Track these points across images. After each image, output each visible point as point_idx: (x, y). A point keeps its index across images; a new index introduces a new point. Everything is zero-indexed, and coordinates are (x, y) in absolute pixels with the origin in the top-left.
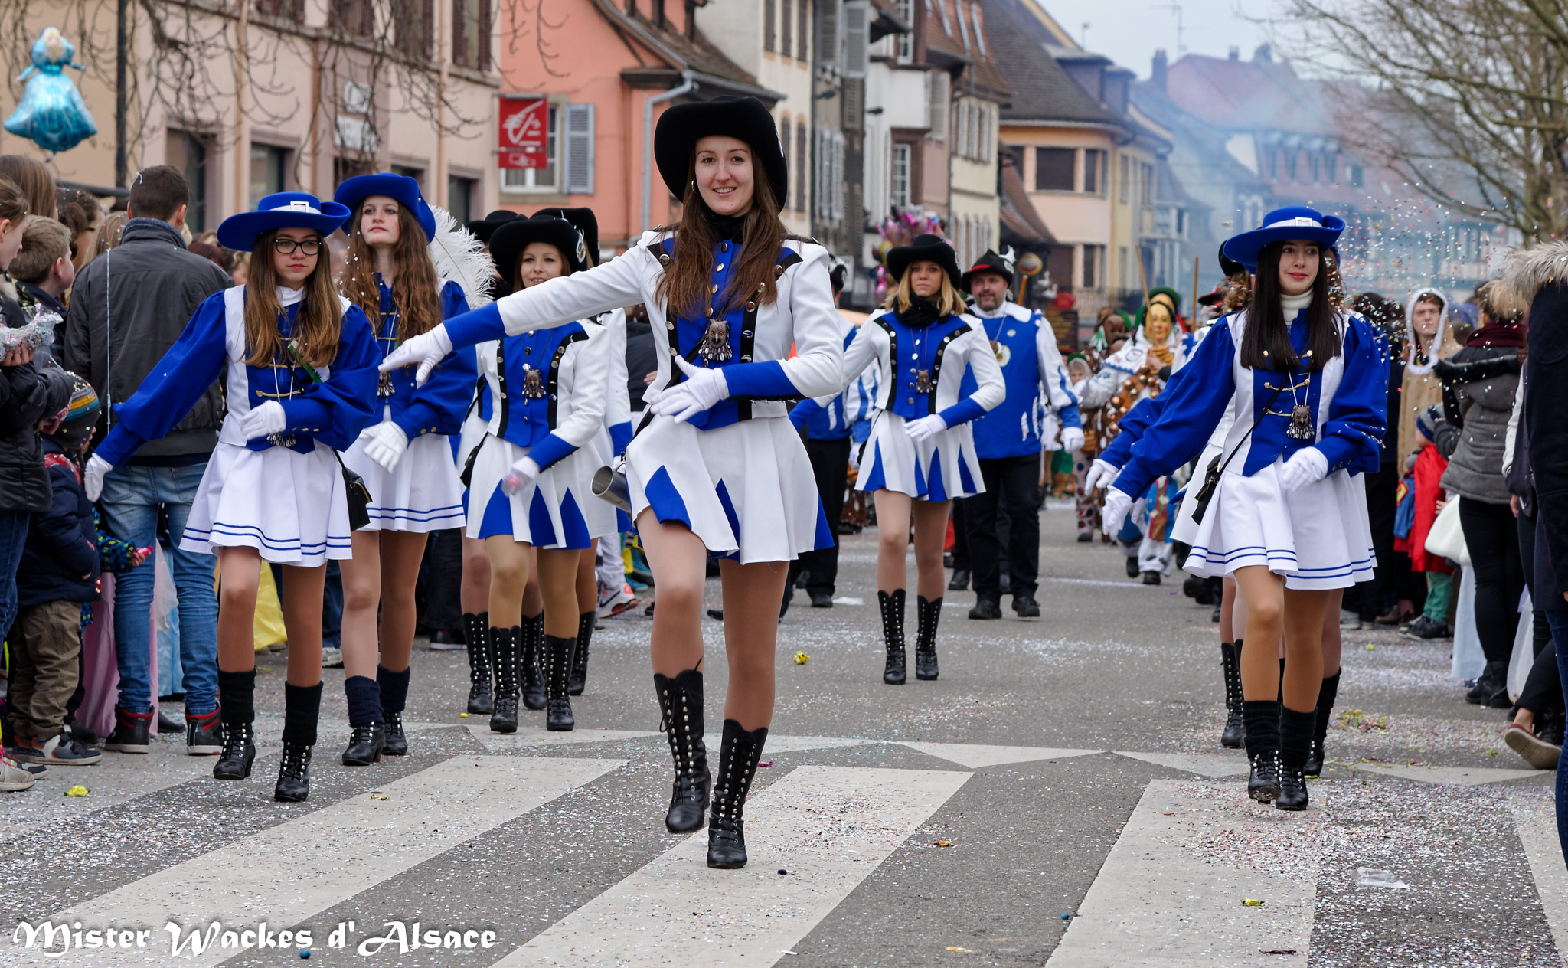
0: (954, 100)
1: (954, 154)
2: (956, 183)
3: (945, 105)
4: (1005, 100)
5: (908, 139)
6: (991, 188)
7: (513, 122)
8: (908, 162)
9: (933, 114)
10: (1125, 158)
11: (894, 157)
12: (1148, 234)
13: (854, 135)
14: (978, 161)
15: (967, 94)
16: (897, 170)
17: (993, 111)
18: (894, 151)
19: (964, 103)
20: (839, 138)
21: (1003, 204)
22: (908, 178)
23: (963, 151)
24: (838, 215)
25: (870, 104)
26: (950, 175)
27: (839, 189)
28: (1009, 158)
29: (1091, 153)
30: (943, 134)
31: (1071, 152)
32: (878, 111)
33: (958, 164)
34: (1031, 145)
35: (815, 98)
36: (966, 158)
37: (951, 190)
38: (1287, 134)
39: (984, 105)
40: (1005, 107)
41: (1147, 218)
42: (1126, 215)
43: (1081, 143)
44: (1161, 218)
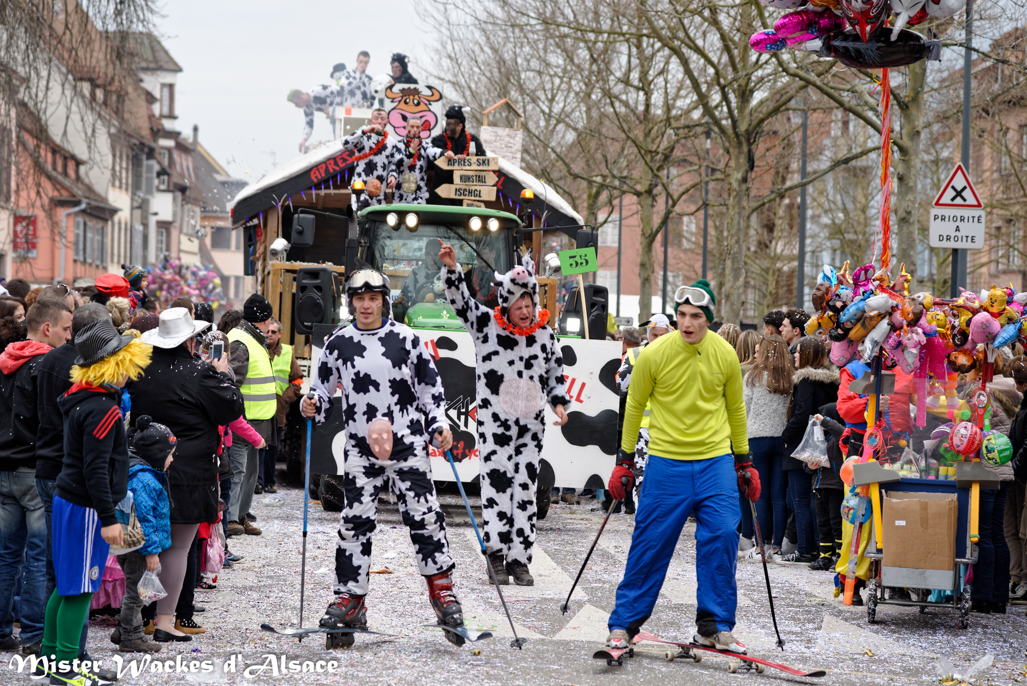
0: (182, 205)
1: (181, 232)
2: (183, 247)
3: (179, 209)
4: (203, 206)
5: (164, 226)
6: (196, 250)
7: (20, 227)
8: (164, 239)
9: (175, 214)
11: (157, 235)
13: (145, 225)
15: (188, 203)
17: (198, 210)
18: (158, 232)
19: (187, 207)
20: (141, 228)
21: (202, 257)
22: (164, 246)
23: (185, 230)
25: (152, 210)
26: (179, 243)
27: (140, 253)
30: (177, 224)
31: (228, 230)
32: (156, 214)
33: (183, 238)
34: (210, 225)
35: (132, 209)
36: (186, 235)
37: (180, 251)
39: (194, 208)
40: (204, 210)
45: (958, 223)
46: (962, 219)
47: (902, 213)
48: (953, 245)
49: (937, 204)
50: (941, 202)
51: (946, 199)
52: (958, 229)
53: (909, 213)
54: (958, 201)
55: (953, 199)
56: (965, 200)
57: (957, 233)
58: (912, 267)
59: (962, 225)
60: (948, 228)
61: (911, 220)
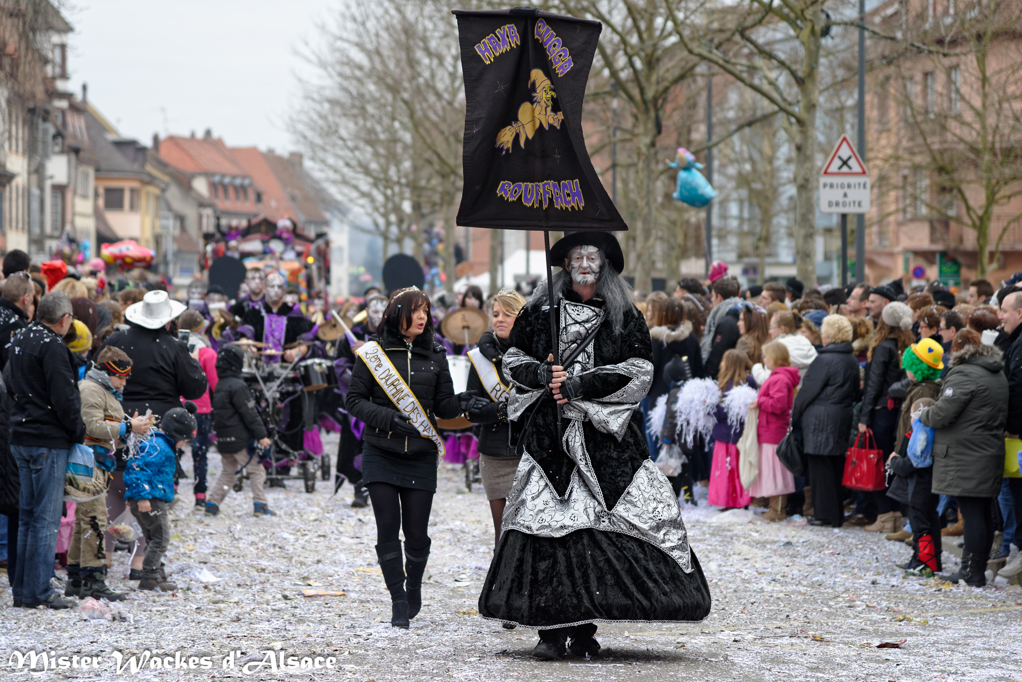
0: (77, 168)
1: (76, 194)
2: (77, 209)
3: (73, 172)
4: (97, 166)
5: (59, 189)
6: (91, 211)
8: (59, 202)
10: (148, 194)
11: (53, 199)
12: (158, 230)
13: (42, 189)
14: (86, 197)
15: (82, 164)
16: (54, 205)
17: (92, 171)
18: (53, 196)
19: (80, 168)
20: (37, 192)
21: (96, 219)
22: (59, 210)
23: (79, 192)
24: (37, 231)
25: (48, 174)
26: (74, 205)
29: (133, 191)
30: (71, 187)
31: (121, 191)
32: (51, 177)
33: (77, 199)
34: (103, 186)
35: (29, 173)
36: (80, 196)
37: (75, 214)
38: (223, 176)
39: (88, 169)
40: (97, 170)
41: (158, 223)
42: (148, 221)
43: (127, 185)
44: (164, 222)
45: (846, 190)
46: (849, 186)
47: (801, 181)
48: (842, 210)
49: (826, 173)
50: (829, 171)
51: (834, 168)
52: (845, 195)
53: (807, 180)
54: (845, 169)
55: (840, 168)
56: (850, 168)
57: (846, 199)
58: (811, 230)
59: (849, 192)
60: (836, 195)
61: (810, 186)
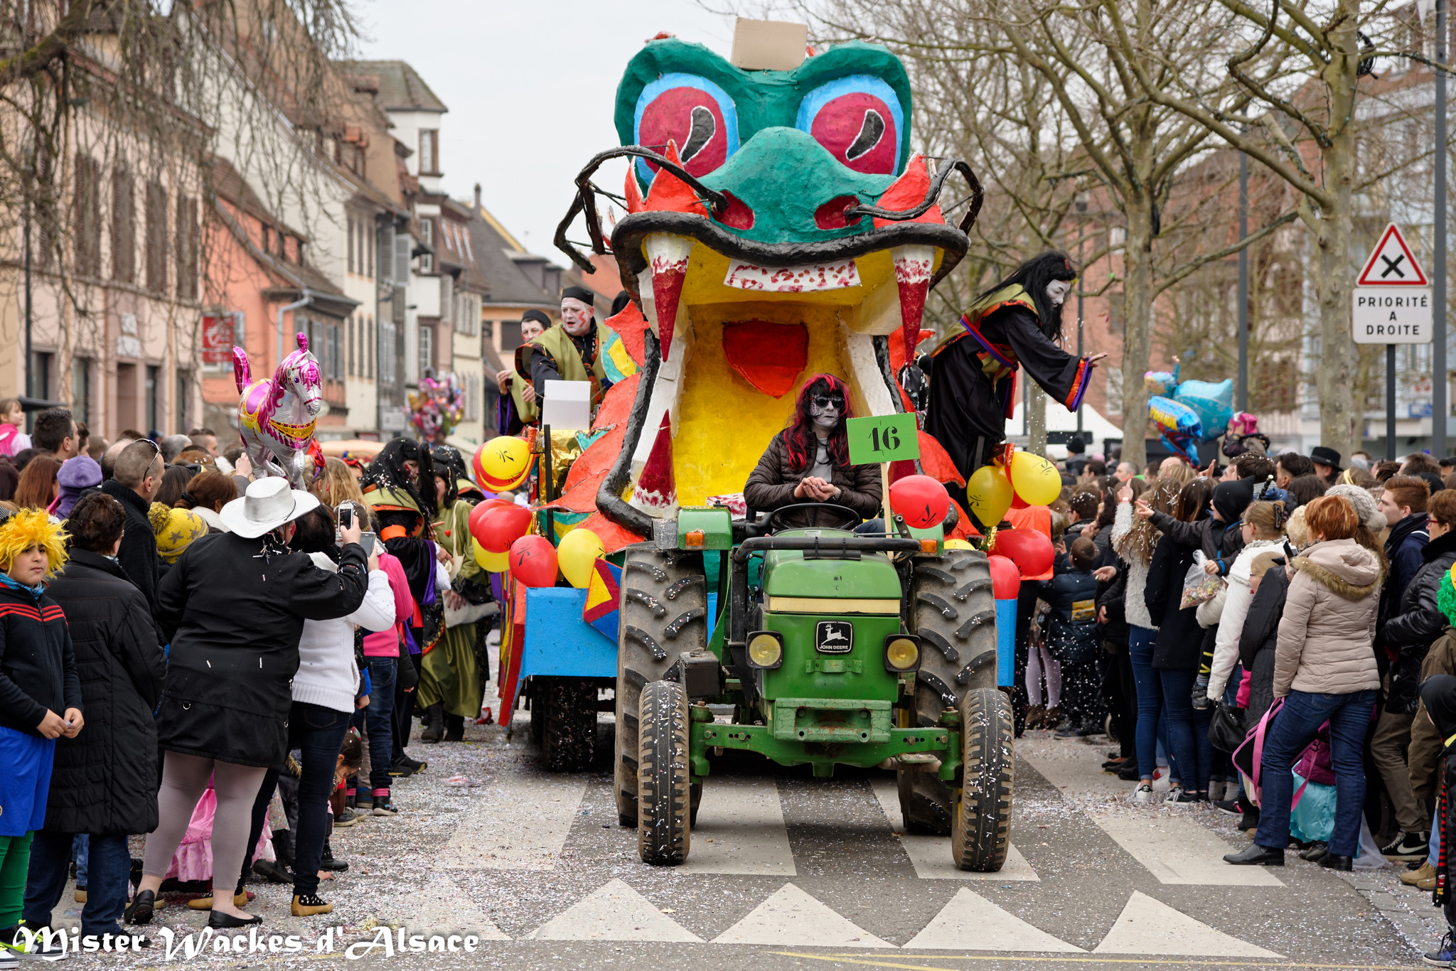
0: (455, 294)
1: (454, 330)
2: (456, 351)
3: (449, 300)
4: (485, 293)
5: (428, 323)
6: (477, 353)
7: (212, 331)
8: (429, 340)
9: (443, 307)
11: (420, 336)
13: (399, 323)
14: (469, 335)
15: (463, 290)
16: (422, 344)
18: (420, 332)
19: (460, 297)
20: (392, 327)
21: (486, 363)
22: (429, 350)
23: (460, 328)
24: (392, 379)
25: (408, 302)
26: (452, 344)
27: (392, 360)
28: (487, 329)
30: (448, 319)
32: (414, 307)
33: (457, 337)
34: (497, 319)
35: (378, 301)
36: (462, 333)
37: (453, 356)
39: (472, 297)
40: (486, 298)
45: (1394, 307)
46: (1399, 301)
47: (1326, 295)
48: (1387, 338)
49: (1362, 282)
50: (1368, 278)
51: (1375, 274)
52: (1393, 316)
53: (1336, 294)
54: (1392, 276)
55: (1384, 275)
56: (1401, 275)
57: (1393, 322)
58: (1343, 371)
59: (1398, 311)
60: (1378, 316)
